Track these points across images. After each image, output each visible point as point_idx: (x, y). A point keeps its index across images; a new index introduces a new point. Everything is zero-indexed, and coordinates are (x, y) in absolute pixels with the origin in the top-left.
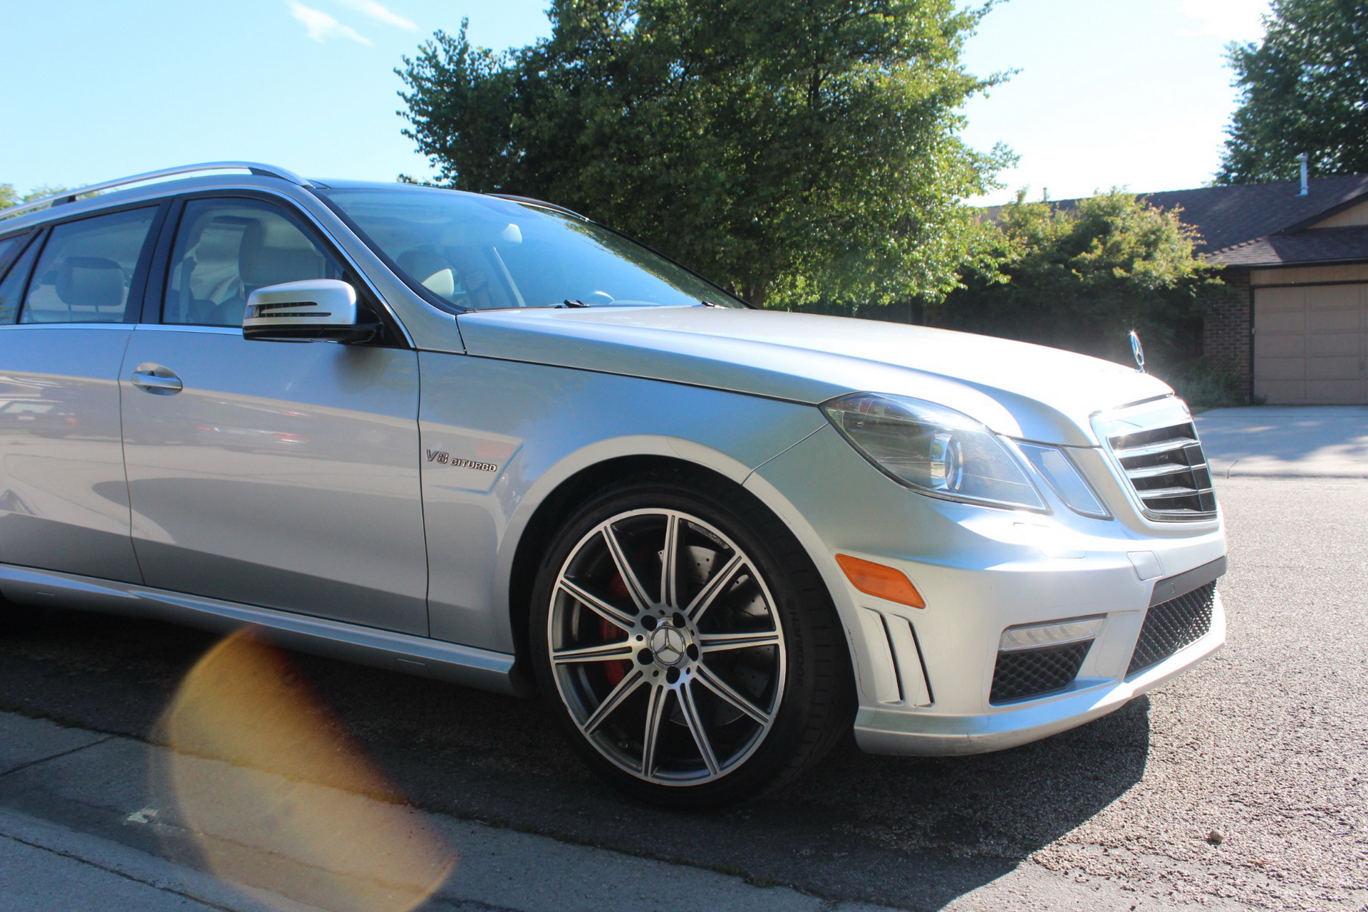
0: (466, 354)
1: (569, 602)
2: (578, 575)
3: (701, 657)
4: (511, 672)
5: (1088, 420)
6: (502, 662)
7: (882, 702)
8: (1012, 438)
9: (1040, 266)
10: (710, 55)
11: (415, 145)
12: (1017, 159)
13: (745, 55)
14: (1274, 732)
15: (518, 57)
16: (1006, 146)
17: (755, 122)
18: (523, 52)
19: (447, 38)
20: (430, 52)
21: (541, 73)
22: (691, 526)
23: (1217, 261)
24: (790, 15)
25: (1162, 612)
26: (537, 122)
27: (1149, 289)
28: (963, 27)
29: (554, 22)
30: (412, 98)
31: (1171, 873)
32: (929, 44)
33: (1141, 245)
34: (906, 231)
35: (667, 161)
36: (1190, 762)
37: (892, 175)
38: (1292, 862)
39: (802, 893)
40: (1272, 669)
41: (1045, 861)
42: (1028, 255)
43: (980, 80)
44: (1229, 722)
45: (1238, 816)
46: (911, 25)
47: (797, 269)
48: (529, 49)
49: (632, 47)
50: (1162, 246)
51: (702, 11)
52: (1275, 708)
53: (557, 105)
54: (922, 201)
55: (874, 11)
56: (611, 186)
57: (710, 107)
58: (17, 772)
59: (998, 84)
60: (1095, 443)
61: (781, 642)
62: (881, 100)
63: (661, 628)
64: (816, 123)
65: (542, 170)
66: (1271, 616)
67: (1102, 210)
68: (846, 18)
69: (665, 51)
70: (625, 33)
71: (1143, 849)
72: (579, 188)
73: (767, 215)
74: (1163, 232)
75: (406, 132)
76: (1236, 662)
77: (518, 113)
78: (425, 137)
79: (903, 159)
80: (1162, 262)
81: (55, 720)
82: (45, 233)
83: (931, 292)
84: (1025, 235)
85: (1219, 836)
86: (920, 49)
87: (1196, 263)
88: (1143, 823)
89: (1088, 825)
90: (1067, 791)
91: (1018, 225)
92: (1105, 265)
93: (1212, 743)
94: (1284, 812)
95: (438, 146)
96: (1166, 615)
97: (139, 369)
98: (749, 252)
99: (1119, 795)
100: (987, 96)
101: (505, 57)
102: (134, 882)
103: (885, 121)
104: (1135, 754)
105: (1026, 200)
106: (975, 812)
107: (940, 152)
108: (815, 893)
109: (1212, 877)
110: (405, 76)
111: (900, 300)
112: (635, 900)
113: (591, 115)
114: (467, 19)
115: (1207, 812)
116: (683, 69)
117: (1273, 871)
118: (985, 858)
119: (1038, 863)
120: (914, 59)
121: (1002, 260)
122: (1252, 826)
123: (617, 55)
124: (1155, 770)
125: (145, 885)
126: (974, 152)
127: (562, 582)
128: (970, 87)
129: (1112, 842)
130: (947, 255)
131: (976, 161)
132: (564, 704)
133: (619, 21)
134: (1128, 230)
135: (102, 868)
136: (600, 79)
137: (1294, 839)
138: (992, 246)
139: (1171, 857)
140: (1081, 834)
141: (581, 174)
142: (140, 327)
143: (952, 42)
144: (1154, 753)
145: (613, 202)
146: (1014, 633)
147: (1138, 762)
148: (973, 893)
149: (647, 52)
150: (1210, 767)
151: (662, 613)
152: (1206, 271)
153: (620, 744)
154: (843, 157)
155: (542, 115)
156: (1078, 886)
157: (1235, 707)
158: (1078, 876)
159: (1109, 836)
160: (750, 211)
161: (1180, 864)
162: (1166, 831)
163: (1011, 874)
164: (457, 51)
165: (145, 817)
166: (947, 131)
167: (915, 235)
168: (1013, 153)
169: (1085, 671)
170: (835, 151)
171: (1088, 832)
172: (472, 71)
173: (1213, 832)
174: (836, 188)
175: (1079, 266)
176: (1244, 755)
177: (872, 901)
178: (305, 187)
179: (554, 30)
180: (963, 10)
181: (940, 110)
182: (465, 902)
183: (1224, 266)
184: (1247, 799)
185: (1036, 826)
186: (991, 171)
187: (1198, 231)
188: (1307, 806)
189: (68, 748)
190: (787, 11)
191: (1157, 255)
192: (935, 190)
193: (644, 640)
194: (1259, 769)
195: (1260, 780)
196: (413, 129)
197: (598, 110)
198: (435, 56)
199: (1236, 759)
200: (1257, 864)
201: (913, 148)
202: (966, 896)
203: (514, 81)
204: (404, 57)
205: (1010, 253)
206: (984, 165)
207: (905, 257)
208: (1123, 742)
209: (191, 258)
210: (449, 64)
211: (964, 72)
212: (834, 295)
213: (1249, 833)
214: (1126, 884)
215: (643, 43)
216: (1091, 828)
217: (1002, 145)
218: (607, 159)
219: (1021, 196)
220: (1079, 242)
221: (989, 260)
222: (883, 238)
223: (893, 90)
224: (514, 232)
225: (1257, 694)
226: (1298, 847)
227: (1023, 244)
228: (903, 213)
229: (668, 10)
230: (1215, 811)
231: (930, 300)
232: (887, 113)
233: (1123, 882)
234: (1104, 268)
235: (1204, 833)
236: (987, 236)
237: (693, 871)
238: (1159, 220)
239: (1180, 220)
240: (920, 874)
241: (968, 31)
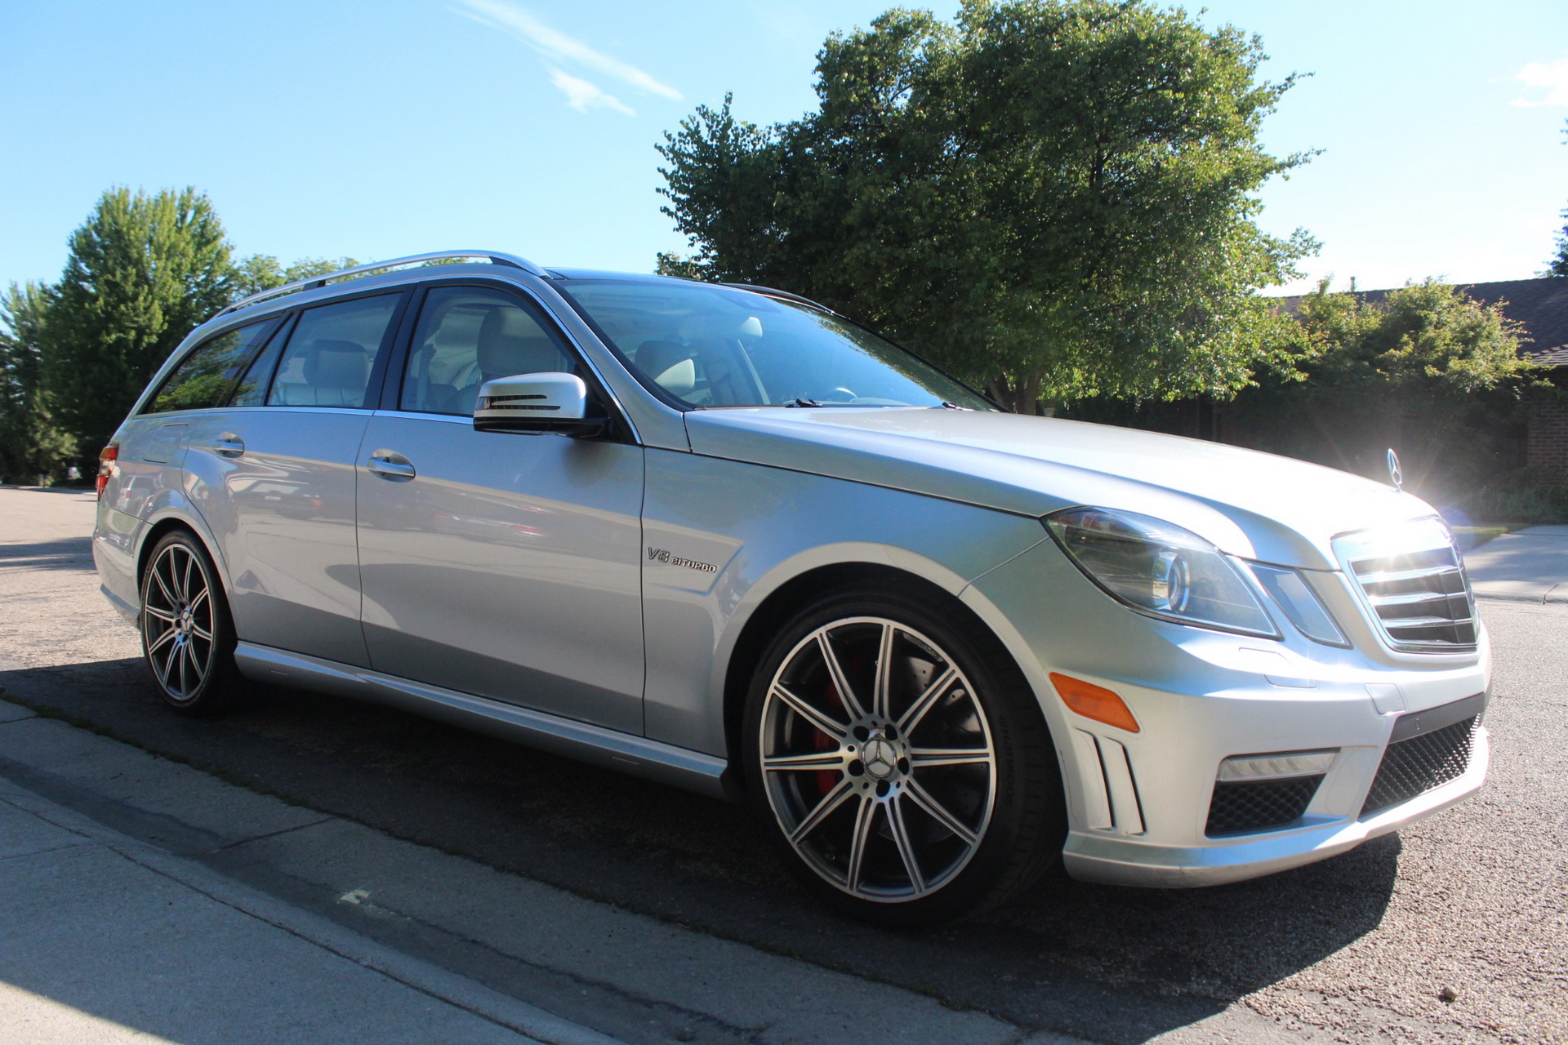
0: (691, 453)
1: (782, 708)
2: (793, 681)
3: (911, 771)
4: (723, 776)
5: (1329, 542)
6: (715, 766)
7: (1092, 828)
8: (1244, 559)
9: (1341, 363)
10: (986, 131)
11: (675, 223)
12: (1319, 246)
13: (1024, 133)
14: (1538, 887)
15: (784, 133)
16: (1306, 233)
17: (1032, 204)
18: (790, 128)
19: (710, 114)
20: (692, 127)
21: (808, 150)
22: (906, 636)
23: (1545, 361)
24: (1072, 91)
25: (1406, 749)
26: (801, 201)
27: (1465, 391)
28: (1262, 103)
29: (823, 97)
30: (672, 174)
31: (1392, 1028)
32: (1223, 122)
33: (1457, 342)
34: (1194, 323)
35: (937, 244)
36: (1436, 913)
37: (1179, 262)
38: (1531, 1028)
39: (997, 1019)
40: (1549, 818)
41: (1257, 1005)
42: (1329, 351)
43: (1278, 161)
44: (1487, 872)
45: (1479, 974)
46: (1203, 101)
47: (1075, 362)
48: (796, 124)
49: (904, 124)
50: (1482, 344)
51: (978, 87)
52: (1543, 861)
53: (822, 183)
54: (1212, 291)
55: (1164, 87)
56: (877, 270)
57: (984, 188)
58: (243, 845)
59: (1298, 165)
60: (1335, 566)
61: (992, 760)
62: (1168, 182)
63: (872, 739)
64: (1097, 206)
65: (805, 251)
66: (1558, 760)
67: (1415, 303)
68: (1133, 93)
69: (938, 128)
70: (897, 109)
71: (1366, 1000)
72: (844, 271)
73: (1042, 303)
74: (1484, 328)
75: (665, 210)
76: (1508, 809)
77: (781, 191)
78: (684, 215)
79: (1190, 245)
80: (1481, 361)
81: (281, 798)
82: (295, 317)
83: (1219, 389)
84: (1327, 329)
85: (1452, 994)
86: (1213, 127)
87: (1521, 363)
88: (1372, 973)
89: (1311, 971)
90: (1294, 935)
91: (1319, 317)
92: (1415, 364)
93: (1464, 894)
94: (1532, 974)
95: (698, 224)
96: (1410, 752)
97: (375, 455)
98: (1021, 342)
99: (1350, 941)
100: (1287, 178)
101: (769, 133)
102: (340, 959)
103: (1172, 205)
104: (1375, 899)
105: (1329, 290)
106: (1192, 949)
107: (1232, 239)
108: (1010, 1019)
109: (1437, 1036)
110: (666, 152)
111: (1186, 396)
112: (827, 1014)
113: (861, 193)
114: (730, 94)
115: (1445, 967)
116: (957, 147)
117: (1507, 1035)
118: (1193, 997)
119: (1249, 1006)
120: (1206, 138)
121: (1300, 356)
122: (1492, 986)
123: (888, 132)
124: (1393, 919)
125: (350, 962)
126: (1271, 239)
127: (776, 688)
128: (1266, 169)
129: (1334, 990)
130: (1238, 349)
131: (1273, 248)
132: (772, 812)
133: (891, 95)
134: (1444, 325)
135: (311, 941)
136: (870, 155)
137: (1539, 1004)
138: (1288, 340)
139: (1395, 1011)
140: (1301, 980)
141: (845, 256)
142: (379, 413)
143: (1249, 120)
144: (1397, 900)
145: (878, 286)
146: (1236, 763)
147: (1378, 908)
148: (1175, 1032)
149: (919, 129)
150: (1457, 920)
151: (875, 724)
152: (1533, 371)
153: (827, 856)
154: (1126, 242)
155: (807, 194)
156: (1288, 1034)
157: (1498, 857)
158: (1290, 1023)
159: (1331, 984)
160: (1024, 299)
161: (1404, 1020)
162: (1395, 984)
163: (1218, 1016)
164: (720, 127)
165: (358, 897)
166: (1241, 215)
167: (1203, 327)
168: (1314, 240)
169: (1314, 807)
170: (1119, 236)
171: (1309, 978)
172: (736, 146)
173: (1446, 989)
174: (1118, 275)
175: (1385, 365)
176: (1498, 909)
177: (1069, 1033)
178: (543, 278)
179: (822, 105)
180: (1262, 85)
181: (1233, 193)
182: (657, 1003)
183: (1554, 367)
184: (1492, 957)
185: (1255, 968)
186: (1289, 259)
187: (1525, 327)
188: (1560, 969)
189: (292, 826)
190: (1069, 86)
191: (1477, 353)
192: (1226, 280)
193: (856, 752)
194: (1513, 925)
195: (1511, 938)
196: (672, 206)
197: (865, 189)
198: (697, 132)
199: (1488, 913)
200: (1490, 1026)
201: (1202, 234)
202: (1167, 1035)
203: (779, 158)
204: (665, 132)
205: (1308, 349)
206: (1282, 253)
207: (1192, 351)
208: (1365, 886)
209: (431, 346)
210: (712, 140)
211: (1262, 152)
212: (1114, 389)
213: (1488, 993)
214: (1340, 1035)
215: (916, 119)
216: (1313, 975)
217: (1302, 231)
218: (873, 240)
219: (1323, 286)
220: (1386, 337)
221: (1285, 356)
222: (1168, 330)
223: (1181, 172)
224: (755, 325)
225: (1525, 845)
226: (1541, 1012)
227: (1324, 338)
228: (1191, 303)
229: (943, 85)
230: (1455, 967)
231: (1218, 398)
232: (1175, 195)
233: (1337, 1033)
234: (1415, 366)
235: (1437, 990)
236: (1281, 329)
237: (889, 989)
238: (1480, 316)
239: (1504, 315)
240: (1122, 1009)
241: (1267, 108)
